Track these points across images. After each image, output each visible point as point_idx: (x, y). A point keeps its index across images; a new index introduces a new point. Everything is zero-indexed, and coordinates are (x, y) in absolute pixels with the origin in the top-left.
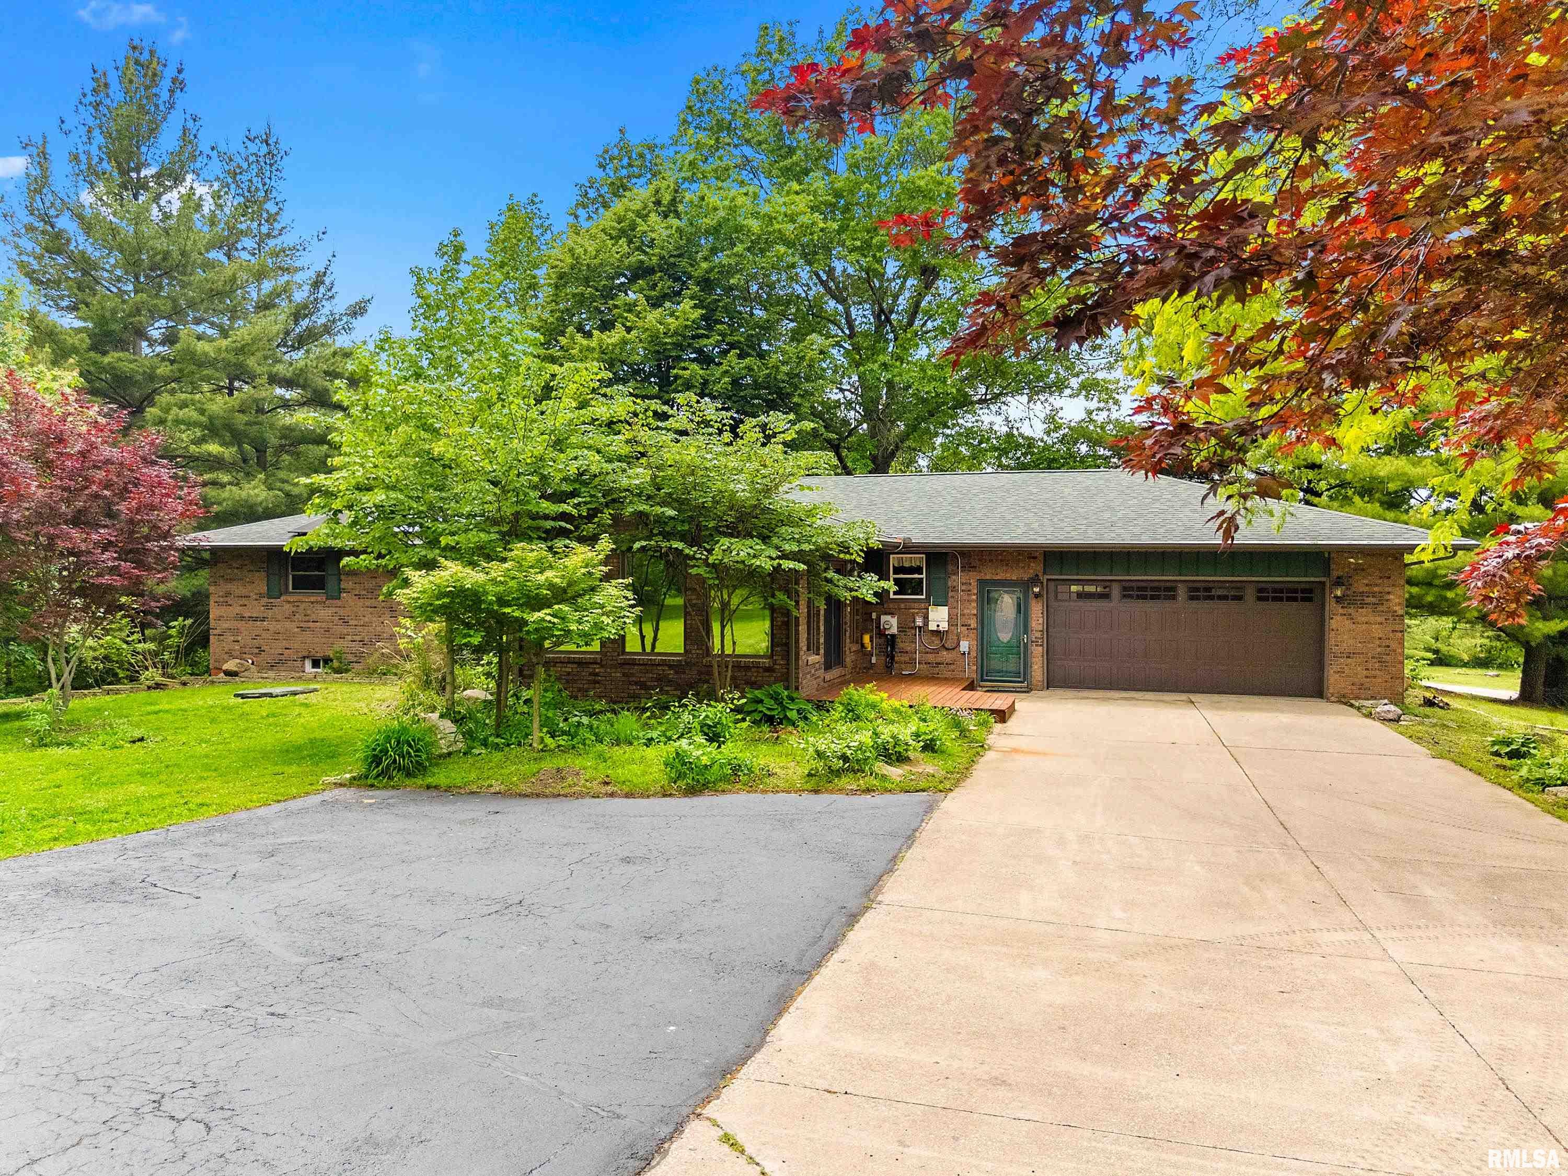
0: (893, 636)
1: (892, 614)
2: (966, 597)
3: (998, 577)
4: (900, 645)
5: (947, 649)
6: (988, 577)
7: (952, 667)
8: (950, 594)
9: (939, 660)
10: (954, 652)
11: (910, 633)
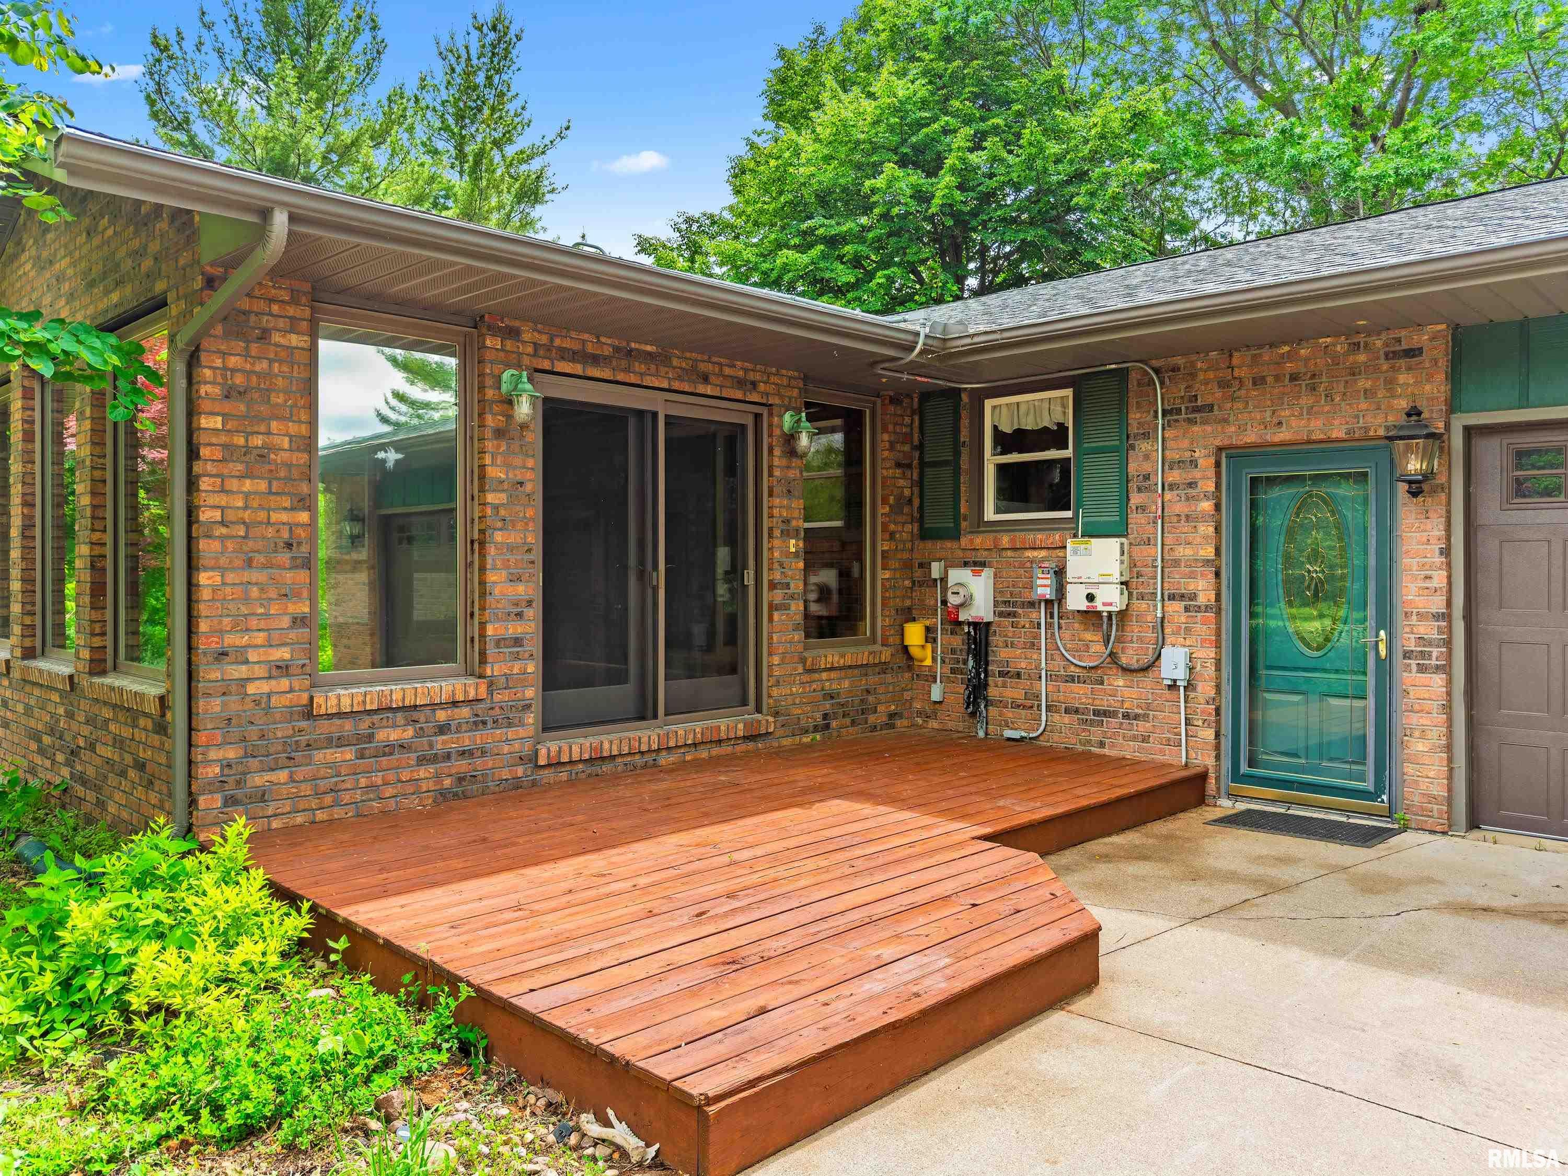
0: (981, 628)
1: (978, 565)
2: (1180, 508)
3: (1283, 435)
4: (1000, 654)
5: (1126, 670)
6: (1251, 437)
7: (1142, 727)
8: (1136, 499)
9: (1104, 703)
10: (1147, 681)
11: (1025, 617)
